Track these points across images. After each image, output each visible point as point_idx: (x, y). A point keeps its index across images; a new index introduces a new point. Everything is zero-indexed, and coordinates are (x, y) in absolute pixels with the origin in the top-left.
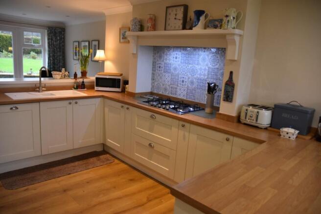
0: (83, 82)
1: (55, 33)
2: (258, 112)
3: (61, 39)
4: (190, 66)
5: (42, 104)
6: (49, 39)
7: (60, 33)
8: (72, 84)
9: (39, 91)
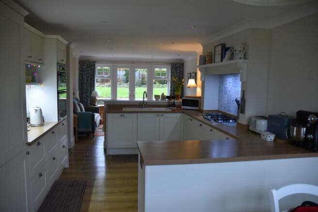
0: (174, 102)
1: (176, 68)
2: (255, 121)
3: (180, 72)
4: (237, 88)
5: (139, 114)
6: (171, 72)
7: (180, 67)
8: (167, 104)
9: (142, 107)
